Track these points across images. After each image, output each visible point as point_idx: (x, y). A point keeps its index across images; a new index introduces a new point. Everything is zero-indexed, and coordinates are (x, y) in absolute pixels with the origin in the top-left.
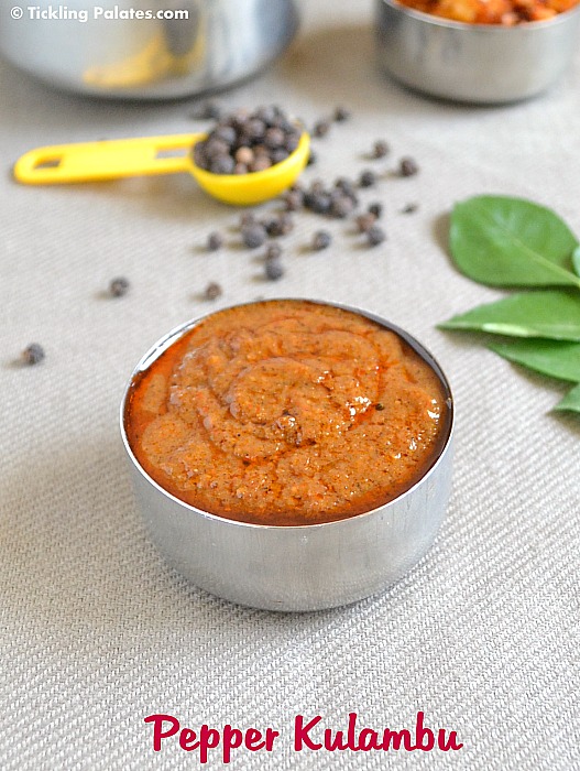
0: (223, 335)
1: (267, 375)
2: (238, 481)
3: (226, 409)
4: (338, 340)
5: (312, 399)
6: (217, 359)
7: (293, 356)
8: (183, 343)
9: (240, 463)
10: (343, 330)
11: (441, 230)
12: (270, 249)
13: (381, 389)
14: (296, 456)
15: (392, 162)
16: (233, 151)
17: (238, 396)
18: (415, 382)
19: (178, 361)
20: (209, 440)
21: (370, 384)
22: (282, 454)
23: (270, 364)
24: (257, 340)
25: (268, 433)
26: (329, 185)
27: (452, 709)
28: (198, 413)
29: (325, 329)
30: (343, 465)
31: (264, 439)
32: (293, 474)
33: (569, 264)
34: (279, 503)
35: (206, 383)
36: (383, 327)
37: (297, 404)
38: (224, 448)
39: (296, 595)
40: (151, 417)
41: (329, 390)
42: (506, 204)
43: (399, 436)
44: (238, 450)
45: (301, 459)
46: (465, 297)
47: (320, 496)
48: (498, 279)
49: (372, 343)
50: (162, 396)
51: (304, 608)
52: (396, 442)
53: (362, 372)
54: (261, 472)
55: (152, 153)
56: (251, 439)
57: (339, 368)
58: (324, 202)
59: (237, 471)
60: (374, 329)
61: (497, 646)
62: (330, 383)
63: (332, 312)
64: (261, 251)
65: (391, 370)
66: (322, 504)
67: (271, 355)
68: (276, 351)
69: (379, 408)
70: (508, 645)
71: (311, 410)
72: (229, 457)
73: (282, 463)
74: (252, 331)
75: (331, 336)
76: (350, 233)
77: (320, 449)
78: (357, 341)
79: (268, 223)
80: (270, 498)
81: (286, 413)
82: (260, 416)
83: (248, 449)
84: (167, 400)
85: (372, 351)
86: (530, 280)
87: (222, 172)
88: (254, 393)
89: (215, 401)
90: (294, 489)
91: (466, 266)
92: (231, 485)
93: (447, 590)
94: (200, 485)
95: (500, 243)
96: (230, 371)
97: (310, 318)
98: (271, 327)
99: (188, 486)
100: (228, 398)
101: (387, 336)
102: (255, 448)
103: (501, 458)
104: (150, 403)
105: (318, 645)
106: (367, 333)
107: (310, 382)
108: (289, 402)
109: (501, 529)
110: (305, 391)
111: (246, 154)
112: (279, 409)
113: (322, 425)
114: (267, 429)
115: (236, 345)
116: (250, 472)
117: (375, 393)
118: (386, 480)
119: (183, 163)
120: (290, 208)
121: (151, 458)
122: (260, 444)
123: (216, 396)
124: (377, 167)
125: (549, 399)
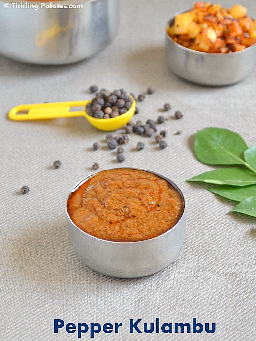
0: (102, 180)
1: (118, 194)
2: (108, 229)
3: (103, 205)
4: (144, 182)
5: (134, 202)
6: (100, 189)
7: (128, 188)
8: (87, 183)
9: (109, 223)
10: (147, 179)
11: (191, 142)
12: (119, 149)
13: (160, 199)
14: (128, 221)
15: (172, 113)
16: (103, 109)
17: (108, 201)
18: (172, 197)
19: (85, 189)
20: (98, 216)
21: (156, 197)
22: (123, 220)
23: (119, 190)
24: (114, 182)
25: (119, 214)
26: (144, 123)
28: (93, 207)
29: (140, 178)
30: (145, 224)
31: (117, 215)
32: (128, 227)
33: (242, 157)
34: (122, 236)
35: (96, 197)
36: (162, 178)
37: (129, 204)
38: (103, 218)
39: (128, 271)
40: (76, 208)
41: (140, 199)
43: (166, 215)
44: (108, 219)
45: (130, 222)
46: (199, 169)
47: (137, 234)
48: (213, 163)
49: (157, 184)
50: (80, 201)
51: (131, 276)
52: (164, 217)
53: (153, 193)
54: (116, 226)
55: (68, 108)
56: (112, 215)
57: (144, 192)
58: (142, 130)
59: (108, 225)
60: (158, 179)
61: (200, 290)
62: (141, 197)
63: (143, 172)
64: (115, 150)
65: (164, 193)
66: (137, 236)
67: (120, 187)
68: (122, 186)
69: (159, 206)
70: (204, 290)
71: (134, 206)
72: (105, 221)
73: (124, 223)
74: (113, 180)
75: (142, 181)
76: (153, 143)
77: (137, 219)
78: (151, 183)
79: (118, 138)
80: (119, 234)
81: (125, 207)
82: (116, 208)
83: (111, 218)
84: (82, 203)
85: (157, 186)
87: (99, 117)
88: (113, 200)
89: (99, 203)
90: (128, 231)
91: (200, 157)
92: (106, 230)
93: (183, 272)
94: (95, 230)
95: (215, 148)
96: (105, 193)
97: (134, 175)
98: (120, 178)
99: (91, 230)
100: (105, 201)
101: (163, 181)
102: (114, 218)
103: (207, 229)
104: (76, 203)
105: (136, 290)
106: (156, 180)
107: (134, 197)
108: (126, 203)
110: (132, 199)
111: (109, 110)
112: (122, 205)
113: (138, 211)
114: (118, 212)
115: (107, 184)
116: (112, 226)
117: (157, 201)
118: (160, 229)
119: (83, 113)
120: (127, 133)
121: (77, 222)
122: (116, 217)
123: (100, 201)
124: (165, 115)
125: (228, 209)
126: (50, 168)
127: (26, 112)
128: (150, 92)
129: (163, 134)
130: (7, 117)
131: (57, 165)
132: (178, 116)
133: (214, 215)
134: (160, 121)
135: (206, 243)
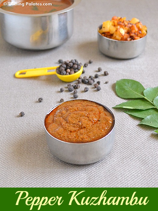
0: (65, 107)
1: (75, 114)
2: (69, 135)
3: (66, 121)
4: (90, 108)
5: (85, 119)
6: (64, 112)
7: (80, 111)
8: (56, 109)
10: (91, 106)
11: (114, 87)
12: (75, 91)
13: (100, 117)
14: (81, 130)
15: (102, 72)
16: (66, 70)
17: (69, 118)
18: (107, 116)
19: (55, 112)
20: (63, 128)
21: (97, 116)
22: (78, 130)
23: (75, 112)
24: (72, 108)
26: (88, 78)
27: (115, 183)
28: (60, 122)
29: (87, 105)
30: (91, 132)
31: (75, 127)
32: (81, 134)
33: (143, 94)
34: (78, 140)
35: (62, 116)
36: (100, 105)
38: (66, 129)
39: (82, 161)
40: (50, 124)
41: (88, 117)
42: (128, 81)
44: (69, 129)
45: (83, 131)
46: (119, 101)
47: (87, 138)
48: (126, 98)
49: (98, 108)
50: (52, 119)
51: (84, 164)
52: (103, 127)
53: (95, 114)
54: (74, 133)
55: (47, 71)
56: (72, 127)
57: (90, 113)
58: (87, 81)
59: (69, 133)
60: (98, 105)
62: (88, 116)
64: (73, 92)
65: (102, 113)
66: (87, 140)
67: (76, 110)
68: (77, 110)
69: (99, 121)
70: (127, 171)
71: (84, 121)
72: (67, 131)
73: (79, 132)
74: (71, 106)
76: (93, 88)
77: (86, 129)
78: (94, 108)
79: (74, 86)
80: (76, 139)
81: (79, 122)
82: (74, 122)
83: (71, 129)
84: (53, 120)
85: (98, 110)
86: (134, 97)
88: (72, 118)
89: (64, 120)
90: (81, 137)
91: (119, 95)
92: (68, 136)
93: (114, 161)
94: (61, 136)
95: (127, 90)
96: (67, 114)
97: (85, 103)
98: (75, 105)
99: (59, 137)
100: (67, 119)
101: (101, 107)
102: (73, 129)
103: (126, 134)
104: (50, 120)
105: (87, 172)
106: (96, 106)
108: (80, 120)
109: (126, 148)
110: (83, 117)
111: (69, 70)
112: (78, 121)
113: (87, 124)
114: (75, 125)
115: (68, 109)
116: (72, 134)
117: (98, 118)
118: (101, 135)
119: (54, 72)
120: (79, 83)
121: (50, 131)
124: (99, 73)
125: (137, 122)
126: (37, 102)
127: (24, 73)
128: (90, 62)
129: (99, 83)
130: (15, 77)
131: (40, 100)
132: (106, 74)
133: (130, 126)
134: (96, 77)
135: (126, 142)
